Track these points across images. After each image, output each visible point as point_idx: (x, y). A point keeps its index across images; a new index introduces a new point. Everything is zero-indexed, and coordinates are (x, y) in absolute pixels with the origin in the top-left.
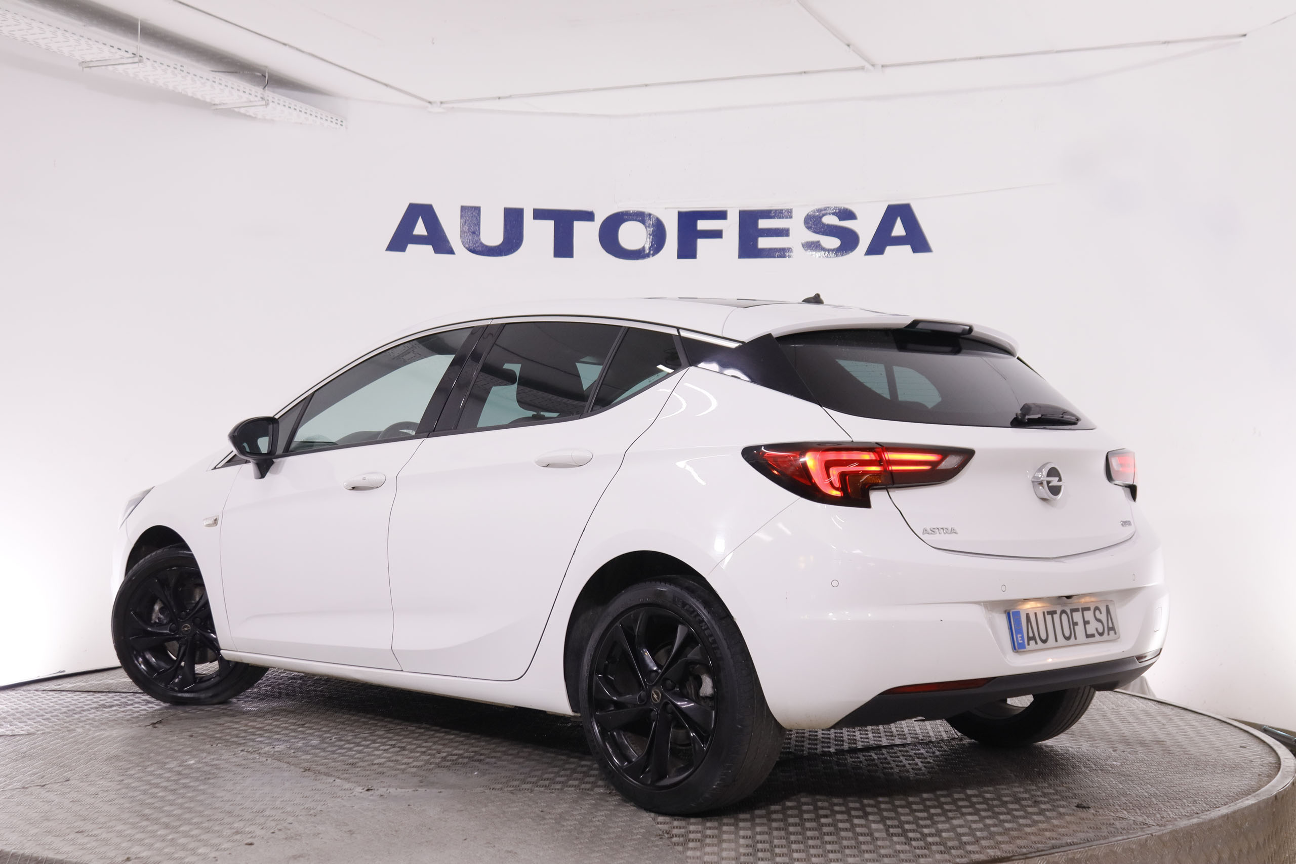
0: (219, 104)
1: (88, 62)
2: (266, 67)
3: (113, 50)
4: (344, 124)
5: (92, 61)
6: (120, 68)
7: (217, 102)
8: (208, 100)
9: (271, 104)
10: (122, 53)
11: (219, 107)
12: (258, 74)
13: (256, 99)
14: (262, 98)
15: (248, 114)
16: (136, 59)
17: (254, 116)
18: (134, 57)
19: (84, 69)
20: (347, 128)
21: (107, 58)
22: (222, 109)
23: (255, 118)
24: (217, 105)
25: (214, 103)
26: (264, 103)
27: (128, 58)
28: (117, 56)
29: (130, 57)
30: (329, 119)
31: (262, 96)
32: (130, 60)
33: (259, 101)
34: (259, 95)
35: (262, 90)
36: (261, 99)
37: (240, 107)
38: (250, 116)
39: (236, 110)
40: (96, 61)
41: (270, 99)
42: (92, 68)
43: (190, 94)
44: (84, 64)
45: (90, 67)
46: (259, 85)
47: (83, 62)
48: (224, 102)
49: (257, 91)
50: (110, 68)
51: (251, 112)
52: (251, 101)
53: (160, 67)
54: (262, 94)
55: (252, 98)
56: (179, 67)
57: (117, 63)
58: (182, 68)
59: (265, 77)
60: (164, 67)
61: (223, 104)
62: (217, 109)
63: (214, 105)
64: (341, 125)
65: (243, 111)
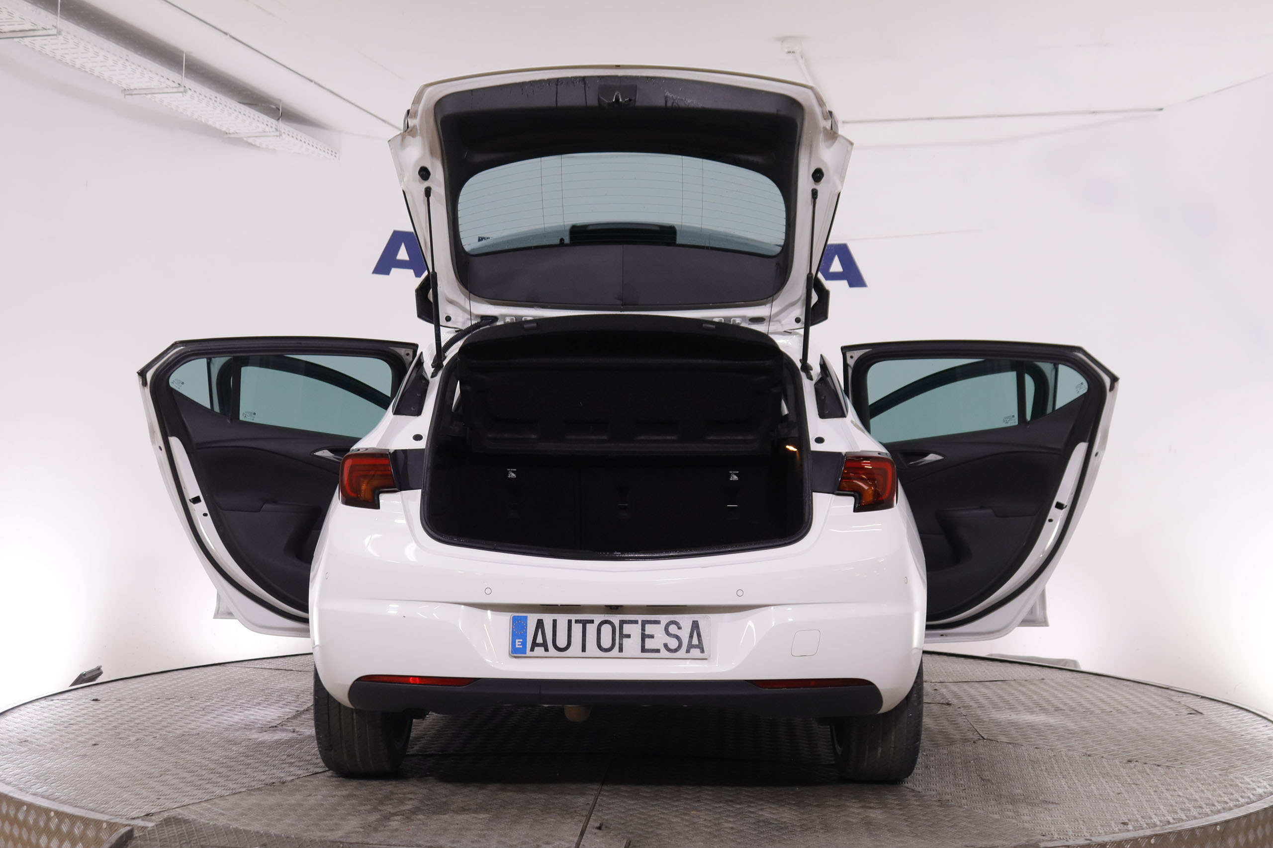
0: (233, 133)
1: (131, 90)
2: (280, 100)
3: (162, 80)
4: (337, 155)
5: (136, 89)
6: (158, 97)
7: (231, 132)
8: (224, 129)
9: (283, 135)
10: (170, 83)
11: (232, 136)
12: (273, 107)
13: (271, 130)
14: (276, 130)
15: (254, 143)
16: (182, 89)
17: (258, 145)
18: (179, 87)
19: (126, 96)
20: (339, 159)
21: (153, 87)
22: (234, 138)
23: (259, 147)
24: (230, 134)
25: (227, 132)
26: (278, 133)
27: (173, 88)
28: (163, 85)
29: (175, 87)
30: (326, 151)
31: (276, 127)
32: (175, 90)
33: (273, 131)
34: (274, 126)
35: (277, 122)
36: (274, 130)
37: (250, 137)
38: (255, 146)
39: (245, 139)
40: (140, 89)
41: (282, 131)
42: (135, 96)
43: (210, 123)
44: (127, 92)
45: (132, 95)
46: (273, 117)
47: (125, 90)
48: (237, 131)
49: (272, 122)
50: (149, 96)
51: (257, 142)
52: (265, 132)
53: (198, 97)
54: (276, 125)
55: (267, 129)
56: (214, 99)
57: (161, 92)
58: (215, 99)
59: (279, 110)
60: (201, 97)
61: (237, 133)
62: (229, 138)
63: (226, 133)
64: (335, 156)
65: (250, 140)
